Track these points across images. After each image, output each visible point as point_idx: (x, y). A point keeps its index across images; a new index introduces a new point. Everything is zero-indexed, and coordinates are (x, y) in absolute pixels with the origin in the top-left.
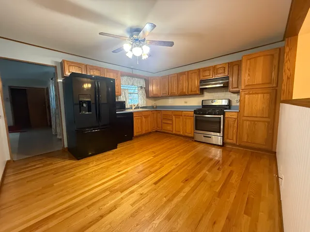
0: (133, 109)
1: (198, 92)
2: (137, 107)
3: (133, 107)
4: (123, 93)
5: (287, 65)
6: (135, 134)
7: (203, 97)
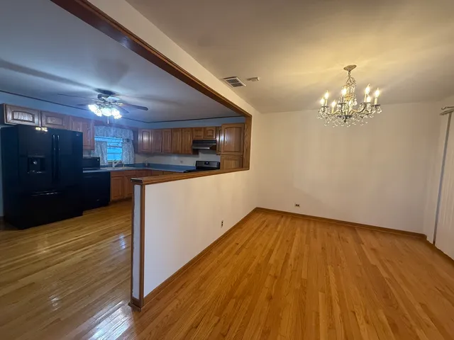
0: (114, 166)
1: (191, 152)
2: (120, 165)
3: (114, 165)
4: (99, 146)
5: (246, 139)
6: (112, 198)
7: (198, 157)
